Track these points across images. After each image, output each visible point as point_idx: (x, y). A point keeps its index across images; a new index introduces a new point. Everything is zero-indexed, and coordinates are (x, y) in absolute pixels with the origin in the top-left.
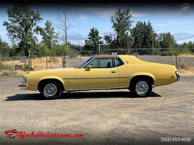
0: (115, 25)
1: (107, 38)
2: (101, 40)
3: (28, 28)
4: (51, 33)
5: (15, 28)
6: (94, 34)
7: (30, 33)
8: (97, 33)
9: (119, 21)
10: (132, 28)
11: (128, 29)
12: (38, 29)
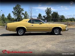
0: (46, 13)
1: (44, 17)
2: (42, 17)
3: (20, 13)
4: (27, 15)
5: (16, 13)
6: (40, 15)
7: (20, 15)
8: (41, 15)
9: (48, 11)
10: (51, 13)
11: (50, 14)
12: (23, 14)
